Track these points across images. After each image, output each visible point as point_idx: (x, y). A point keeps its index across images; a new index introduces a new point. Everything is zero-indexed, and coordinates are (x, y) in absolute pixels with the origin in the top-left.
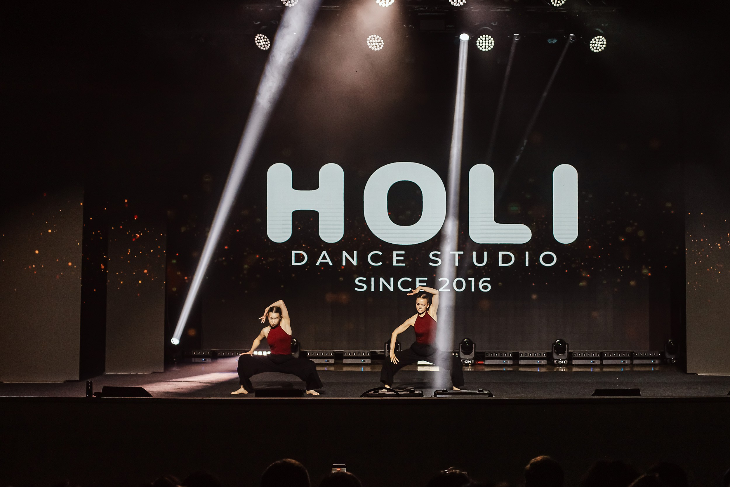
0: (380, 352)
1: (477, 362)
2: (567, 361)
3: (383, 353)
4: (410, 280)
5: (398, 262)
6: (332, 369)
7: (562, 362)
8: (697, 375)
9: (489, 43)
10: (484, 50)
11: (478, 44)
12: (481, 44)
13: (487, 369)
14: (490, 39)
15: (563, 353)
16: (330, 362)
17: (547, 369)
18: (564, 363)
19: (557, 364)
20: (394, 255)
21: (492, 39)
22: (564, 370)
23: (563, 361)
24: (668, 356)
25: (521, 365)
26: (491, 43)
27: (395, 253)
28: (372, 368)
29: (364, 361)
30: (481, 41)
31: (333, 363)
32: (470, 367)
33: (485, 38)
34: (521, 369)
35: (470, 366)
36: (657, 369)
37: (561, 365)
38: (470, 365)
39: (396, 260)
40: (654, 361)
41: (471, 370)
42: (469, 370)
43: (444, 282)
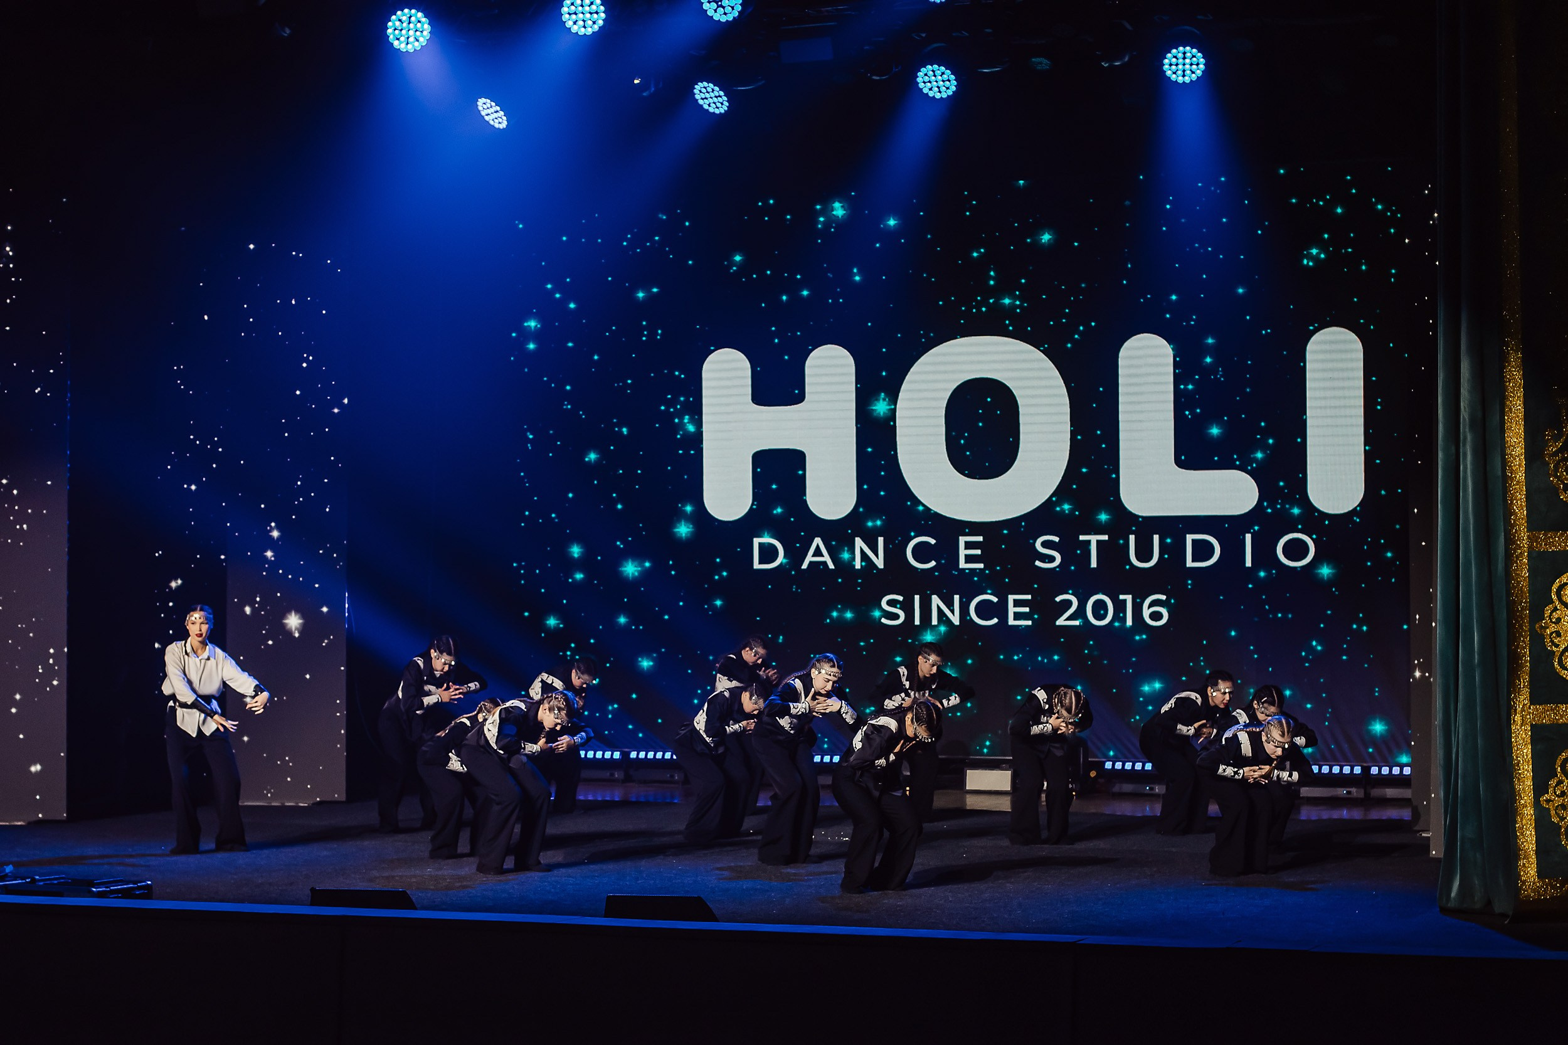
4: (995, 600)
5: (969, 559)
20: (962, 545)
27: (962, 540)
39: (966, 555)
43: (1068, 604)
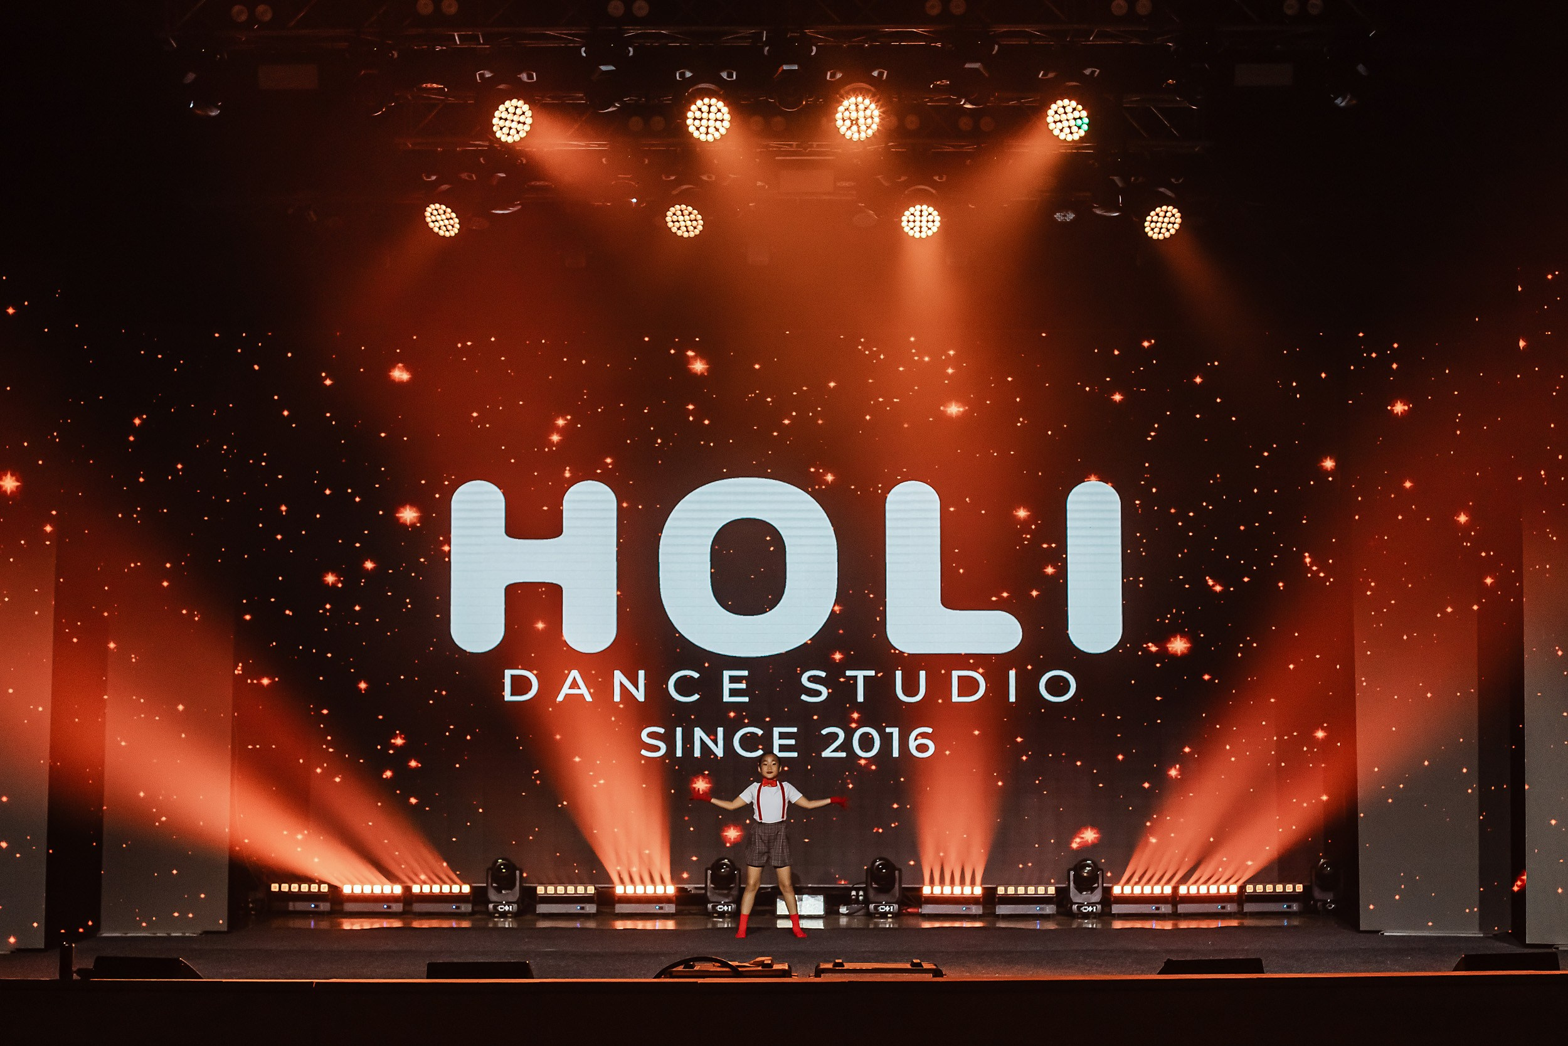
0: (696, 888)
1: (906, 910)
2: (1099, 907)
3: (703, 891)
4: (760, 732)
5: (733, 692)
6: (591, 925)
7: (1090, 909)
8: (1383, 934)
9: (928, 221)
10: (917, 235)
11: (904, 224)
12: (911, 225)
13: (927, 925)
14: (930, 214)
15: (1093, 890)
16: (588, 909)
17: (1057, 924)
18: (1095, 910)
19: (1078, 914)
20: (726, 680)
21: (935, 213)
22: (1093, 925)
23: (1092, 907)
24: (1317, 894)
25: (1001, 916)
26: (933, 221)
27: (727, 674)
28: (677, 924)
29: (661, 908)
30: (912, 218)
31: (593, 913)
32: (890, 920)
33: (921, 211)
34: (1002, 924)
35: (890, 917)
36: (1296, 923)
37: (1087, 916)
38: (889, 915)
39: (730, 689)
40: (1288, 907)
41: (891, 926)
42: (887, 926)
43: (835, 736)
